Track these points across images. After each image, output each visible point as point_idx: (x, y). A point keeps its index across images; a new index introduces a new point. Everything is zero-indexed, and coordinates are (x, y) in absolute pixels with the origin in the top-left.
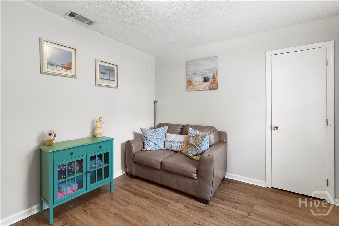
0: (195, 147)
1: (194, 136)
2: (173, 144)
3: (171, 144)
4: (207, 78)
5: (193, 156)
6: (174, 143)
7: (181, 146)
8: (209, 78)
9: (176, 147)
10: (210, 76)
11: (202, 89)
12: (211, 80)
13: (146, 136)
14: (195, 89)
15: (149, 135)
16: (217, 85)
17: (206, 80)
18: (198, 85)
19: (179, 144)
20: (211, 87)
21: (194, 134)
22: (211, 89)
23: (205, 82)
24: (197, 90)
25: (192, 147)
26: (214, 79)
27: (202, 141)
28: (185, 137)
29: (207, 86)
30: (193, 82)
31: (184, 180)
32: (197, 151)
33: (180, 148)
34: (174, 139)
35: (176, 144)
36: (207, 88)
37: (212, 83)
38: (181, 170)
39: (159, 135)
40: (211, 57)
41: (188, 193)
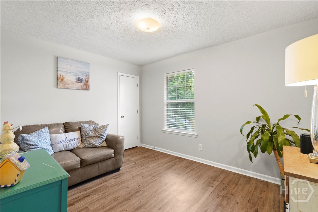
0: (100, 137)
1: (91, 129)
2: (67, 144)
3: (64, 144)
4: (81, 79)
5: (99, 145)
6: (68, 141)
7: (77, 142)
8: (82, 80)
9: (72, 145)
10: (83, 78)
11: (76, 89)
12: (84, 82)
13: (33, 144)
14: (68, 87)
15: (37, 142)
16: (89, 87)
17: (79, 81)
18: (71, 84)
19: (74, 142)
20: (84, 87)
21: (91, 128)
22: (84, 89)
23: (78, 82)
24: (70, 88)
25: (95, 138)
26: (87, 81)
27: (105, 131)
28: (78, 133)
29: (81, 86)
30: (65, 80)
31: (104, 164)
32: (102, 140)
33: (77, 144)
34: (66, 138)
35: (72, 142)
36: (80, 88)
37: (85, 85)
38: (104, 156)
39: (45, 138)
40: (85, 62)
41: (108, 171)
